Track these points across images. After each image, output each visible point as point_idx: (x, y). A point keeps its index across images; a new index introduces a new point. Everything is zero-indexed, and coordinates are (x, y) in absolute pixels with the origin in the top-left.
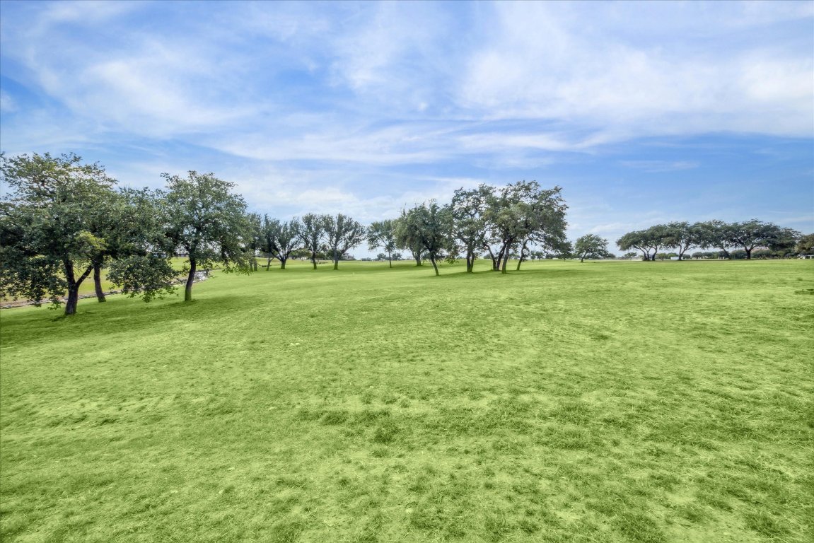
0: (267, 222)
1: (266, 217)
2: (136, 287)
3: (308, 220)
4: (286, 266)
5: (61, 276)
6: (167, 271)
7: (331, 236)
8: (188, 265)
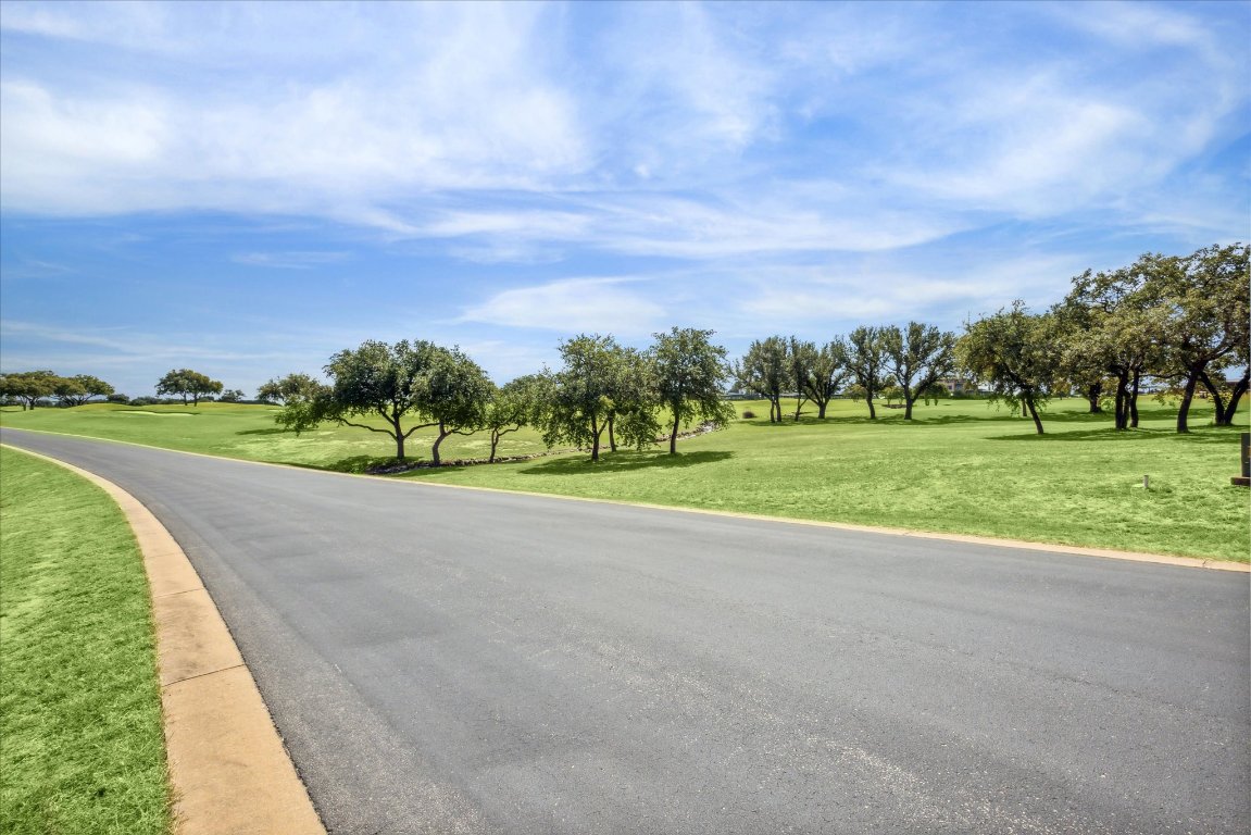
0: (795, 348)
1: (793, 341)
2: (632, 438)
3: (860, 338)
4: (827, 414)
5: (591, 428)
6: (654, 425)
7: (899, 363)
8: (673, 419)
